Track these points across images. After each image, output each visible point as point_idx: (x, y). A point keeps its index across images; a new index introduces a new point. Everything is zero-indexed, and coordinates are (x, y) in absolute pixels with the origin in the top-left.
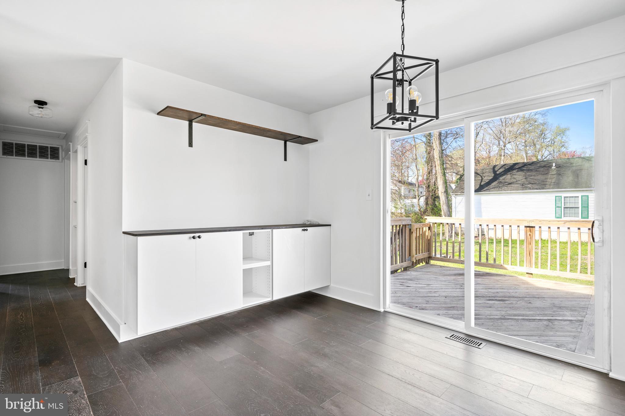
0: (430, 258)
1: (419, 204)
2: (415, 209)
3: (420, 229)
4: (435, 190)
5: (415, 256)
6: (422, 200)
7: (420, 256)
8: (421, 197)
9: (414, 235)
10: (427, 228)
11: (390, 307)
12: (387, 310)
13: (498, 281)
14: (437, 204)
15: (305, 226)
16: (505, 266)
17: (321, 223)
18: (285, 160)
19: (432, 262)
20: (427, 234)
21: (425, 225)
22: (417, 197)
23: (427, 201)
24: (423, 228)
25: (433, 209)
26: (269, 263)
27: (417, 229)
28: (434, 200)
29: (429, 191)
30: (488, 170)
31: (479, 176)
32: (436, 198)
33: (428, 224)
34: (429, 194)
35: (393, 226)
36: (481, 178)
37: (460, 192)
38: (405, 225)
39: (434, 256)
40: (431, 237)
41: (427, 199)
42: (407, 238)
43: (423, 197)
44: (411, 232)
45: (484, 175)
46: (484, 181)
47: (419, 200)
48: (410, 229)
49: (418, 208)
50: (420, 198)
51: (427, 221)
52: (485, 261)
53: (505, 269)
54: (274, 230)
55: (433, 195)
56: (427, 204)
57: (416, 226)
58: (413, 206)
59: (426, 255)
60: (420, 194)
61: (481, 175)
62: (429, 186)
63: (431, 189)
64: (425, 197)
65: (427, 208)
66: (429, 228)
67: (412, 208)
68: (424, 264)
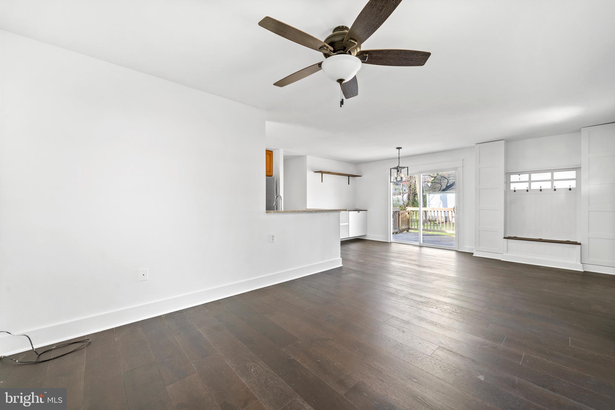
0: (409, 229)
1: (403, 200)
2: (400, 203)
3: (403, 213)
4: (415, 189)
5: (401, 227)
6: (406, 196)
7: (404, 227)
8: (405, 193)
9: (401, 216)
10: (407, 213)
11: (392, 240)
12: (391, 241)
13: (441, 237)
14: (416, 199)
15: (359, 211)
16: (446, 231)
17: (362, 210)
18: (349, 184)
19: (410, 231)
20: (407, 216)
21: (407, 212)
22: (401, 194)
23: (409, 197)
24: (405, 213)
25: (413, 203)
26: (348, 224)
27: (402, 213)
28: (414, 196)
29: (410, 190)
30: (452, 175)
31: (446, 179)
32: (415, 195)
33: (408, 211)
34: (411, 192)
35: (394, 211)
36: (447, 181)
37: (432, 191)
38: (396, 211)
39: (411, 227)
40: (409, 217)
41: (409, 196)
42: (397, 218)
43: (406, 194)
44: (399, 215)
45: (450, 178)
46: (450, 183)
47: (403, 196)
48: (399, 214)
49: (402, 202)
50: (404, 195)
51: (407, 210)
52: (437, 229)
53: (445, 232)
54: (349, 212)
55: (413, 193)
56: (409, 199)
57: (402, 212)
58: (398, 201)
59: (407, 227)
60: (404, 191)
61: (448, 178)
62: (410, 186)
63: (411, 189)
64: (407, 194)
65: (409, 202)
66: (409, 213)
67: (397, 203)
68: (406, 231)
